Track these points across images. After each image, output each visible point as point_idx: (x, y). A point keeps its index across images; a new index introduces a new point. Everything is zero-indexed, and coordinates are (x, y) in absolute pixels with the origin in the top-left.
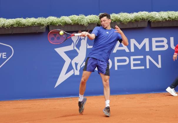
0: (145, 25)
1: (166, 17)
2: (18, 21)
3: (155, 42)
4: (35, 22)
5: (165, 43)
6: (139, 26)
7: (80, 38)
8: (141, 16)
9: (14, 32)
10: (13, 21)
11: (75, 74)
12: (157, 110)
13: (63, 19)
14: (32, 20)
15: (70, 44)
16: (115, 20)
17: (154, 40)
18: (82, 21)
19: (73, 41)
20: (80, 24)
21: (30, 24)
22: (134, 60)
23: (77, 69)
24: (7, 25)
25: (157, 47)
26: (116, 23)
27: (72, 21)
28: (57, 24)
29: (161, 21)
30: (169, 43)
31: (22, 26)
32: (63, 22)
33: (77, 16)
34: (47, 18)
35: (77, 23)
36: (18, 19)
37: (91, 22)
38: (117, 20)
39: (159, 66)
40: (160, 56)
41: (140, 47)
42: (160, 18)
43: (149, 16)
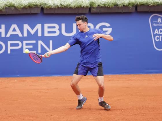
0: (39, 11)
1: (59, 4)
3: (47, 27)
5: (57, 29)
6: (33, 12)
8: (35, 2)
12: (46, 93)
16: (9, 5)
17: (46, 25)
25: (49, 32)
26: (11, 8)
29: (53, 8)
30: (60, 29)
38: (11, 5)
40: (51, 42)
41: (32, 32)
42: (52, 5)
43: (42, 3)
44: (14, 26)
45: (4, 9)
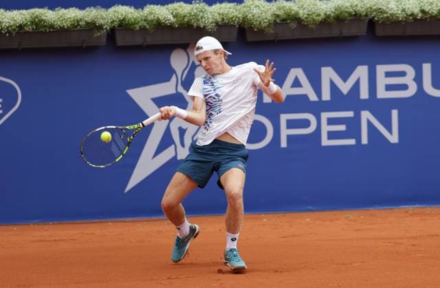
0: (362, 30)
1: (416, 11)
2: (37, 17)
3: (383, 75)
4: (79, 17)
5: (409, 79)
6: (346, 32)
7: (193, 63)
8: (351, 6)
9: (26, 44)
10: (23, 16)
11: (179, 158)
13: (151, 13)
14: (72, 14)
15: (168, 79)
16: (284, 16)
17: (381, 69)
18: (202, 18)
19: (174, 72)
20: (195, 24)
21: (66, 24)
22: (331, 121)
23: (183, 145)
24: (7, 25)
25: (389, 88)
26: (288, 23)
27: (174, 17)
28: (136, 26)
29: (402, 21)
30: (418, 79)
31: (46, 30)
32: (152, 21)
33: (188, 5)
34: (111, 10)
35: (188, 22)
36: (37, 11)
37: (223, 20)
38: (289, 15)
39: (394, 138)
40: (395, 113)
41: (345, 87)
42: (399, 12)
43: (371, 8)
44: (297, 73)
45: (272, 26)
